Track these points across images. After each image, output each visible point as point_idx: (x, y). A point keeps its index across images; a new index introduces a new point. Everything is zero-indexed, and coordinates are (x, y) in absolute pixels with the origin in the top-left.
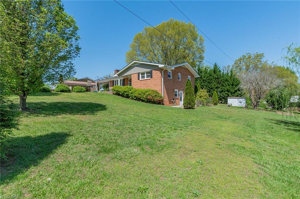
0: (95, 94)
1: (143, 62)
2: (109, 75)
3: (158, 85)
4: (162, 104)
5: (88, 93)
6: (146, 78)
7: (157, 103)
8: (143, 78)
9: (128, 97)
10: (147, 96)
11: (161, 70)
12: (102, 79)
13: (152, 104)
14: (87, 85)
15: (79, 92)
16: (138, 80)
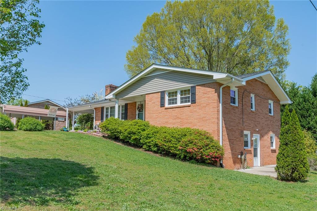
0: (63, 135)
1: (173, 66)
2: (92, 96)
3: (210, 119)
4: (218, 164)
5: (50, 134)
6: (179, 104)
7: (209, 163)
8: (173, 103)
9: (137, 145)
10: (187, 145)
11: (217, 85)
12: (79, 104)
13: (196, 163)
14: (48, 116)
15: (30, 130)
16: (161, 107)
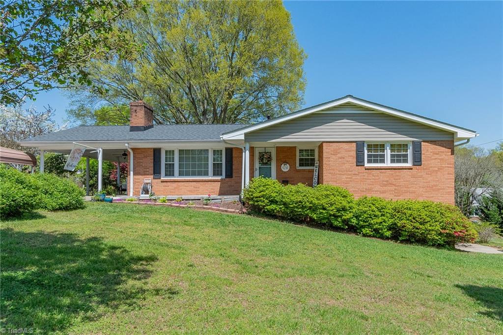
6: (388, 163)
11: (452, 144)
16: (357, 166)
